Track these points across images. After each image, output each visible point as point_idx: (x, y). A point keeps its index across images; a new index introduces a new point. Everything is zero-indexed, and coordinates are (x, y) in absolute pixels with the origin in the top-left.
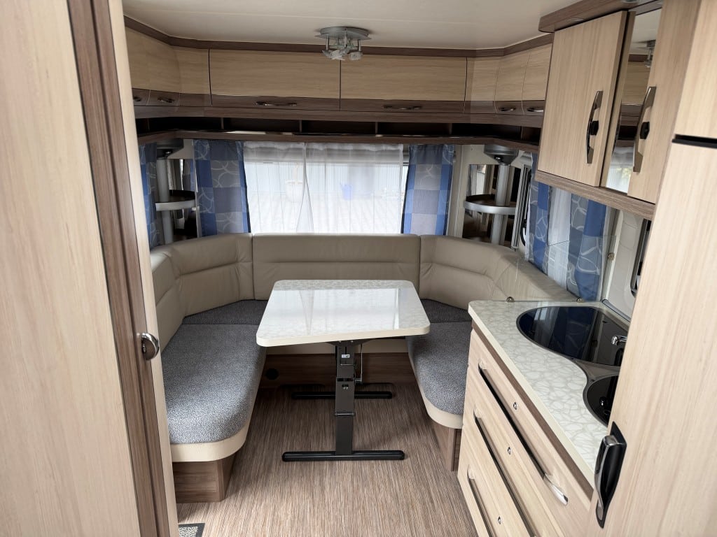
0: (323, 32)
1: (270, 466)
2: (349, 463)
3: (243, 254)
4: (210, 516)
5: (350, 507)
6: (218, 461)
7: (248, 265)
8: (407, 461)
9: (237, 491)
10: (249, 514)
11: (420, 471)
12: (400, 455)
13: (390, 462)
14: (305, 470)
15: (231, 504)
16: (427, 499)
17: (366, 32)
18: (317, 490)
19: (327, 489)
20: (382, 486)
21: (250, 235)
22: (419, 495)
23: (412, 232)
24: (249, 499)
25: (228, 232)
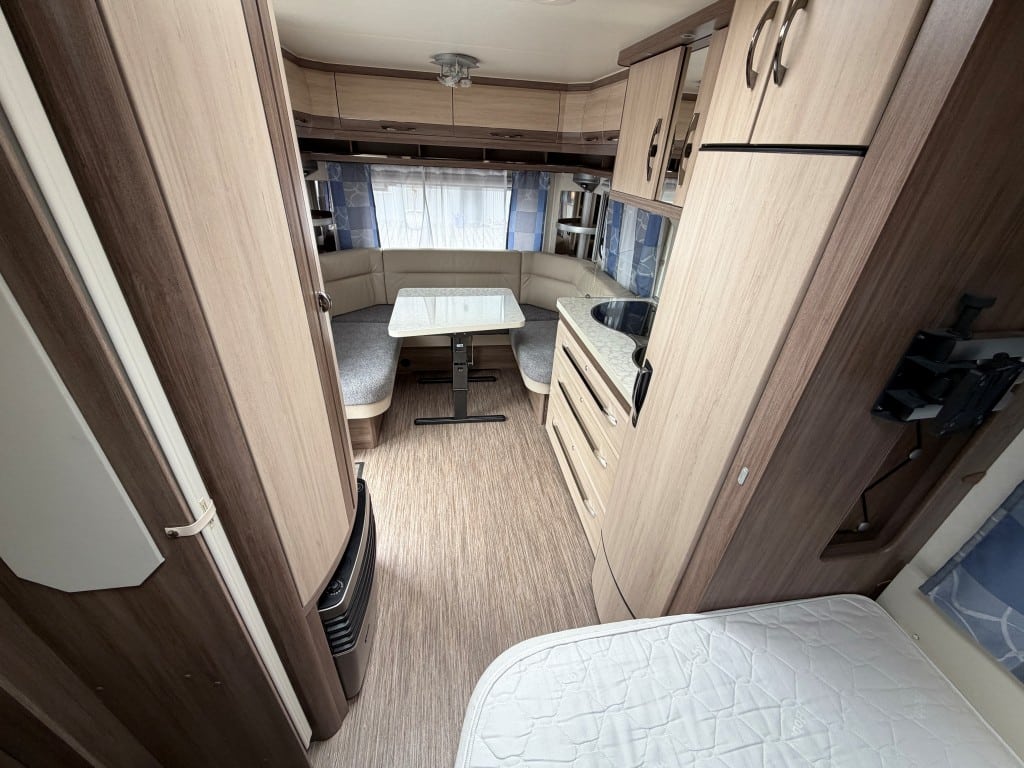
0: (437, 58)
2: (468, 425)
3: (376, 266)
4: (368, 457)
5: (469, 448)
6: (371, 418)
7: (380, 275)
8: (508, 422)
9: (386, 442)
10: (397, 455)
12: (503, 419)
13: (498, 423)
14: (435, 430)
15: (383, 449)
16: (524, 442)
17: (475, 60)
19: (453, 438)
20: (492, 436)
21: (381, 249)
22: (518, 440)
23: (515, 249)
24: (395, 447)
25: (361, 247)
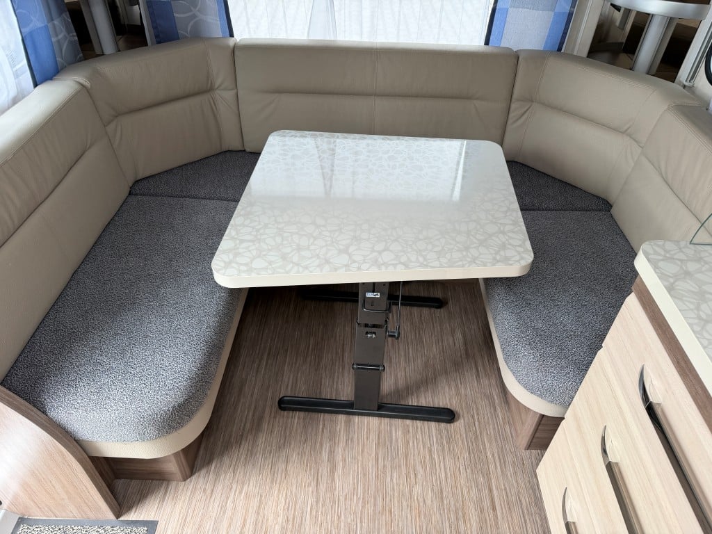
1: (261, 419)
5: (370, 507)
8: (459, 425)
9: (209, 462)
11: (477, 446)
12: (447, 416)
13: (433, 425)
14: (309, 430)
15: (200, 481)
16: (487, 502)
18: (324, 470)
21: (231, 42)
22: (474, 492)
